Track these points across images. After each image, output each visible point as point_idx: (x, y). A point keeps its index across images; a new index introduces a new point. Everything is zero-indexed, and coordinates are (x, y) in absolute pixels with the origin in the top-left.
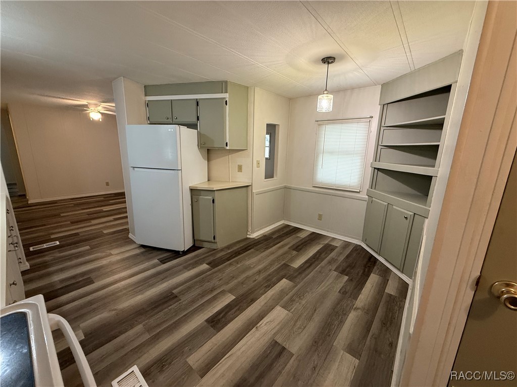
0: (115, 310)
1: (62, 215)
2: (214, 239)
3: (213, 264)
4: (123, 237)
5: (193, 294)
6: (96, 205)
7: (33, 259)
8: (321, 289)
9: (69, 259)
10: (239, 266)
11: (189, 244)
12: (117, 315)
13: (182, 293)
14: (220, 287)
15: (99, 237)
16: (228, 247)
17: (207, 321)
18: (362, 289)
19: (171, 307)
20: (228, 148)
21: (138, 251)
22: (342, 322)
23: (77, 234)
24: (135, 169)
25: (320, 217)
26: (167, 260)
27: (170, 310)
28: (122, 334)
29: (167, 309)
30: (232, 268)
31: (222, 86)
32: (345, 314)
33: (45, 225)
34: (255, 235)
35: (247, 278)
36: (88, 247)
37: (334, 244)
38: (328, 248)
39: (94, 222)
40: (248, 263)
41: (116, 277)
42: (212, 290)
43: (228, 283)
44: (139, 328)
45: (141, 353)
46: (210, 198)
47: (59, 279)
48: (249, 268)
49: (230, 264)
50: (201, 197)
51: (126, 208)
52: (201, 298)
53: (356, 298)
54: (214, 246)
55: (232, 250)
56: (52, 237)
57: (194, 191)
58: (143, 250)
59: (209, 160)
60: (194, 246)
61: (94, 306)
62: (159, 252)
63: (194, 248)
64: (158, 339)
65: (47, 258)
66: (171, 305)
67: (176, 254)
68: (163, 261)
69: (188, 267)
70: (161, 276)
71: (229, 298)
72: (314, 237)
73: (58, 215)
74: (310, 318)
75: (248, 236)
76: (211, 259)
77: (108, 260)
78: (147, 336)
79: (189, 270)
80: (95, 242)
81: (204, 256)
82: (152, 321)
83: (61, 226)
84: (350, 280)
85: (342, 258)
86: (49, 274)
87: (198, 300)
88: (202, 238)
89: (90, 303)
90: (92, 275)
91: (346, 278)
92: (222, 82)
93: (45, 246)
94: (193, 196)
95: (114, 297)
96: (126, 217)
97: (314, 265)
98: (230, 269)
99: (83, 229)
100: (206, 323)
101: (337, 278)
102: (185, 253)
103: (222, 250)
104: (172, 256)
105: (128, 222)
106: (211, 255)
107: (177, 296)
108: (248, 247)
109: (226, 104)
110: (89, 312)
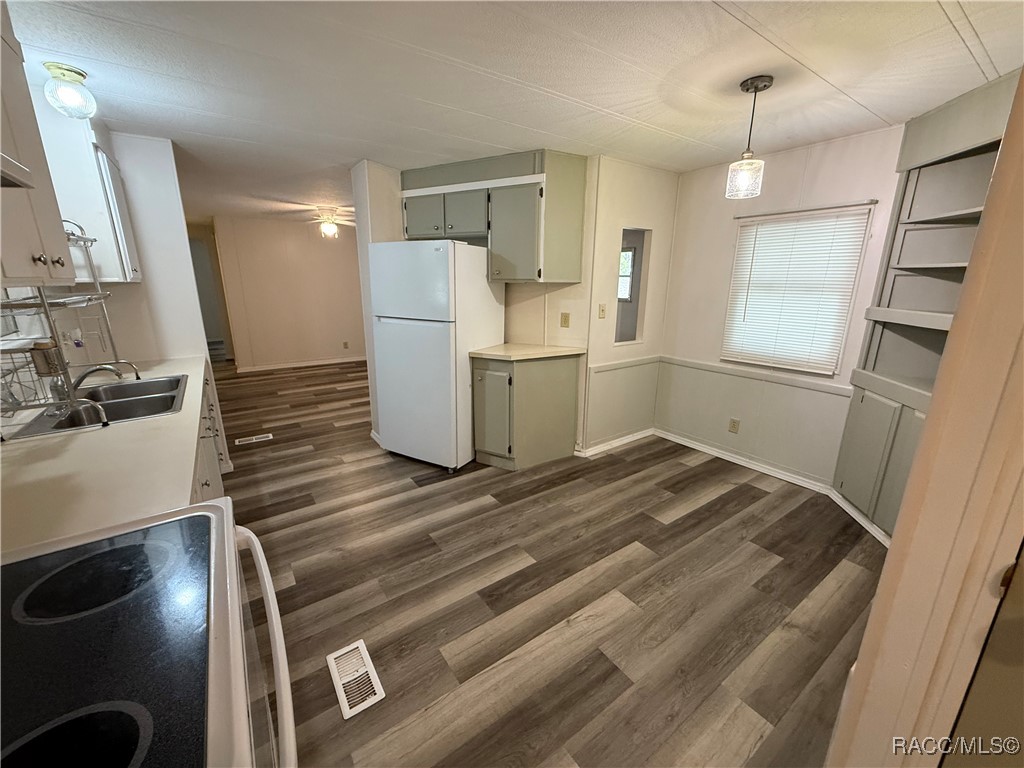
0: (340, 550)
1: (280, 393)
2: (510, 451)
3: (504, 498)
4: (362, 435)
5: (462, 545)
6: (326, 380)
7: (237, 457)
8: (714, 573)
9: (284, 462)
10: (550, 506)
11: (465, 457)
12: (343, 557)
13: (445, 539)
14: (510, 538)
15: (328, 433)
16: (534, 470)
17: (480, 593)
18: (811, 587)
19: (424, 560)
20: (541, 280)
21: (382, 461)
22: (749, 646)
23: (297, 425)
24: (382, 319)
25: (734, 426)
26: (426, 482)
27: (423, 564)
28: (347, 588)
29: (417, 562)
30: (538, 509)
31: (534, 159)
32: (761, 630)
33: (255, 408)
34: (591, 452)
35: (563, 530)
36: (311, 447)
37: (762, 486)
38: (747, 494)
39: (322, 407)
40: (568, 503)
41: (347, 498)
42: (495, 544)
43: (525, 535)
44: (372, 584)
45: (370, 622)
46: (505, 374)
47: (270, 491)
48: (569, 512)
49: (536, 501)
50: (488, 372)
51: (367, 387)
52: (475, 552)
53: (793, 604)
54: (509, 466)
55: (541, 476)
56: (265, 426)
57: (477, 362)
58: (390, 459)
59: (507, 305)
60: (474, 461)
61: (311, 539)
62: (417, 467)
63: (474, 465)
64: (398, 606)
65: (256, 459)
66: (425, 557)
67: (443, 472)
68: (420, 483)
69: (459, 498)
70: (415, 507)
71: (526, 561)
72: (718, 468)
73: (273, 394)
74: (680, 624)
75: (576, 453)
76: (502, 487)
77: (338, 471)
78: (382, 599)
79: (460, 503)
80: (321, 439)
81: (488, 482)
82: (393, 577)
83: (277, 412)
84: (788, 566)
85: (774, 517)
86: (257, 483)
87: (470, 555)
88: (487, 449)
89: (308, 533)
90: (313, 492)
91: (777, 559)
92: (534, 153)
93: (254, 439)
94: (475, 371)
95: (342, 529)
96: (368, 403)
97: (705, 524)
98: (533, 511)
99: (307, 418)
100: (478, 596)
101: (755, 556)
102: (457, 472)
103: (523, 474)
104: (435, 474)
105: (370, 412)
106: (502, 481)
107: (435, 544)
108: (575, 473)
109: (541, 195)
110: (305, 547)
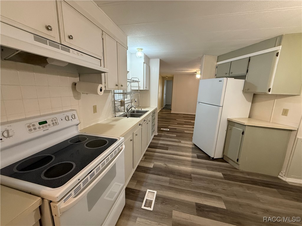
1: (177, 120)
2: (238, 160)
3: (226, 177)
4: (190, 137)
5: (200, 184)
6: (190, 119)
7: (159, 132)
9: (167, 137)
12: (166, 167)
13: (196, 179)
15: (182, 133)
16: (249, 174)
19: (185, 181)
21: (191, 146)
23: (176, 129)
24: (200, 103)
26: (200, 158)
29: (183, 180)
33: (170, 122)
36: (176, 135)
39: (184, 126)
43: (228, 196)
46: (241, 130)
47: (161, 143)
50: (234, 127)
51: (194, 123)
54: (237, 167)
56: (169, 127)
57: (230, 123)
58: (194, 147)
59: (253, 102)
62: (200, 152)
63: (222, 160)
65: (163, 134)
67: (208, 157)
68: (198, 157)
69: (209, 168)
71: (221, 205)
73: (175, 119)
75: (279, 177)
77: (178, 144)
78: (167, 184)
79: (208, 170)
80: (179, 134)
81: (223, 168)
82: (174, 180)
83: (174, 124)
86: (159, 140)
88: (228, 156)
90: (169, 147)
93: (165, 129)
94: (229, 125)
96: (193, 128)
99: (179, 128)
100: (195, 204)
102: (213, 159)
103: (242, 172)
104: (205, 157)
105: (193, 130)
106: (231, 171)
109: (277, 55)
110: (159, 160)
